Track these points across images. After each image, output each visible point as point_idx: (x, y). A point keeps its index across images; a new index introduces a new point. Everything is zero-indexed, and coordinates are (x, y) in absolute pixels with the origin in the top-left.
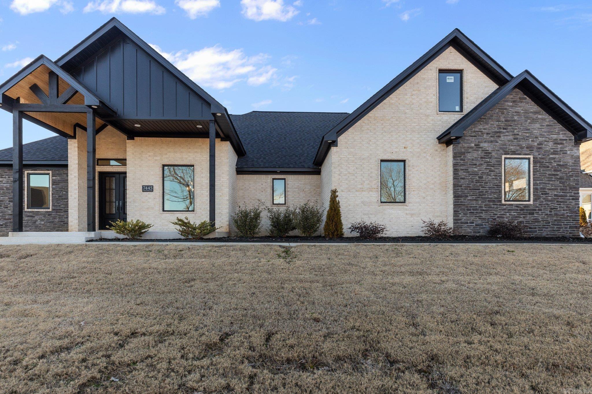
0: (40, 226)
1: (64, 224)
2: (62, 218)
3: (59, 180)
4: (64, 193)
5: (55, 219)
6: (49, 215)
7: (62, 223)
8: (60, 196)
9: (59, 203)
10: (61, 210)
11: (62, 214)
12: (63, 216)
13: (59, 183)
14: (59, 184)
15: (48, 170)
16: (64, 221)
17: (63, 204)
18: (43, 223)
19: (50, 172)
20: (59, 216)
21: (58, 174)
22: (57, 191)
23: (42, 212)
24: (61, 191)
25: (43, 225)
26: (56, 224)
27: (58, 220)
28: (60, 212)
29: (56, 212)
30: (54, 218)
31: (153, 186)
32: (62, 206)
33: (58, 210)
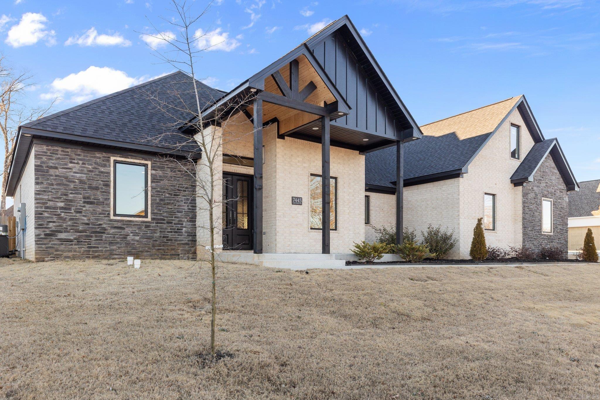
0: (134, 244)
1: (167, 240)
2: (164, 232)
3: (160, 176)
4: (167, 195)
5: (155, 233)
6: (147, 227)
7: (165, 240)
8: (161, 200)
9: (160, 210)
10: (164, 220)
11: (165, 226)
12: (166, 229)
13: (161, 180)
14: (160, 182)
15: (146, 160)
16: (168, 237)
17: (166, 212)
18: (137, 238)
19: (149, 163)
20: (162, 228)
21: (159, 167)
22: (159, 191)
23: (136, 221)
24: (164, 192)
25: (137, 241)
26: (156, 241)
27: (158, 235)
28: (162, 223)
29: (157, 223)
30: (154, 231)
31: (302, 198)
32: (165, 214)
33: (158, 219)
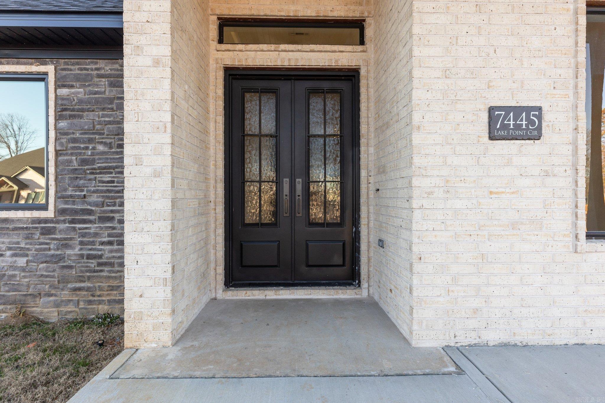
0: (14, 276)
1: (99, 264)
2: (93, 243)
3: (81, 101)
4: (101, 148)
5: (66, 246)
6: (46, 232)
7: (93, 264)
8: (84, 162)
9: (79, 188)
10: (90, 212)
11: (93, 228)
12: (96, 235)
13: (83, 110)
14: (81, 117)
15: (45, 64)
16: (100, 257)
17: (94, 192)
18: (22, 261)
19: (50, 69)
20: (83, 235)
21: (77, 78)
22: (75, 140)
23: (19, 220)
24: (90, 141)
25: (23, 269)
26: (70, 267)
27: (77, 251)
28: (84, 221)
29: (73, 222)
30: (65, 244)
32: (94, 198)
33: (76, 212)
